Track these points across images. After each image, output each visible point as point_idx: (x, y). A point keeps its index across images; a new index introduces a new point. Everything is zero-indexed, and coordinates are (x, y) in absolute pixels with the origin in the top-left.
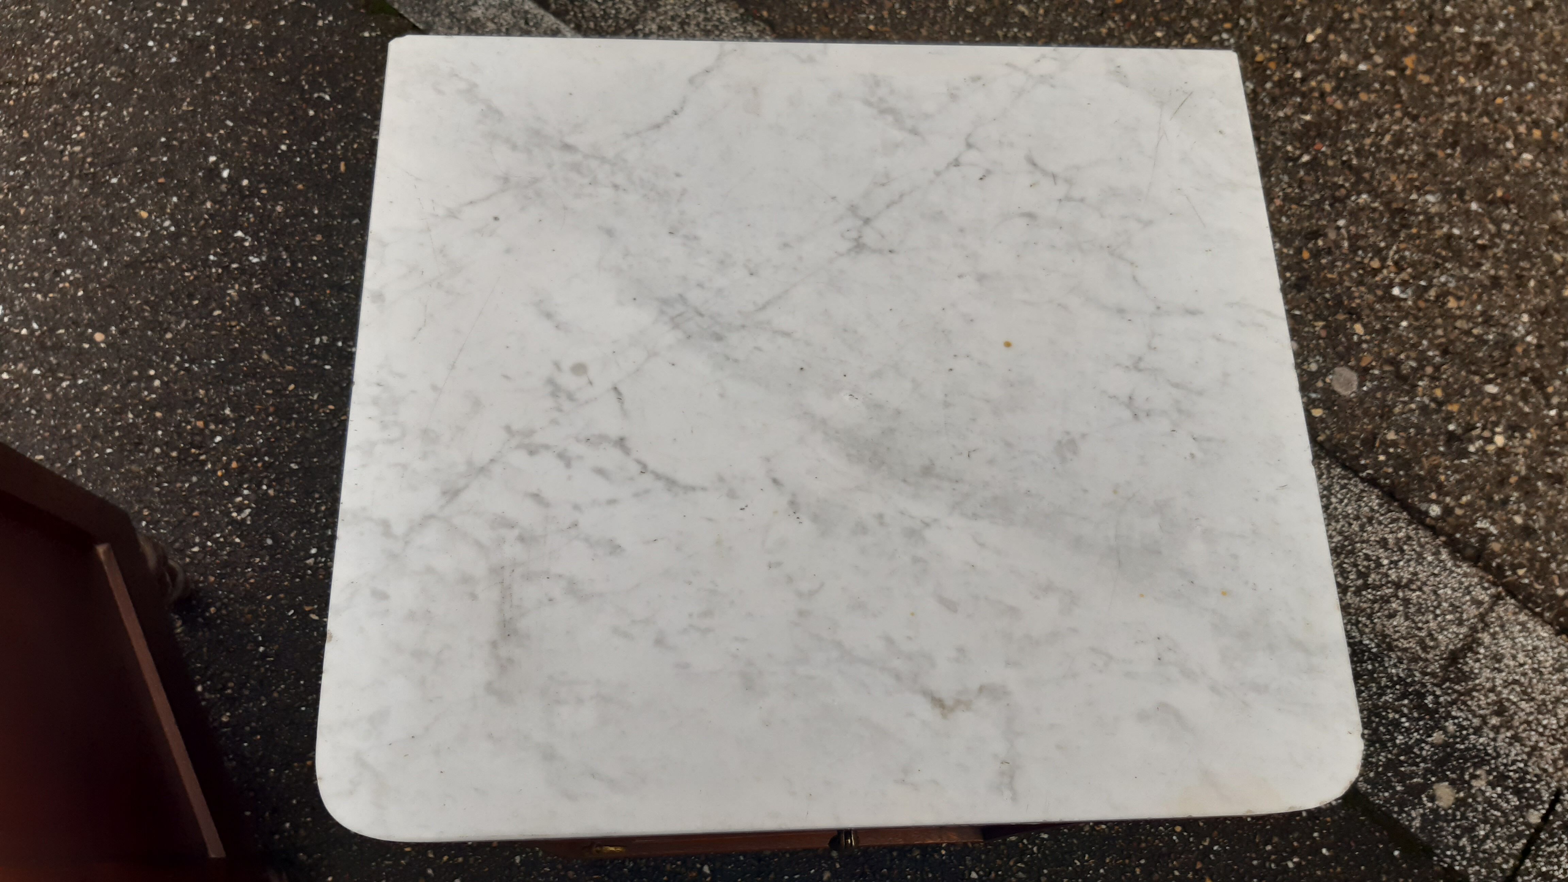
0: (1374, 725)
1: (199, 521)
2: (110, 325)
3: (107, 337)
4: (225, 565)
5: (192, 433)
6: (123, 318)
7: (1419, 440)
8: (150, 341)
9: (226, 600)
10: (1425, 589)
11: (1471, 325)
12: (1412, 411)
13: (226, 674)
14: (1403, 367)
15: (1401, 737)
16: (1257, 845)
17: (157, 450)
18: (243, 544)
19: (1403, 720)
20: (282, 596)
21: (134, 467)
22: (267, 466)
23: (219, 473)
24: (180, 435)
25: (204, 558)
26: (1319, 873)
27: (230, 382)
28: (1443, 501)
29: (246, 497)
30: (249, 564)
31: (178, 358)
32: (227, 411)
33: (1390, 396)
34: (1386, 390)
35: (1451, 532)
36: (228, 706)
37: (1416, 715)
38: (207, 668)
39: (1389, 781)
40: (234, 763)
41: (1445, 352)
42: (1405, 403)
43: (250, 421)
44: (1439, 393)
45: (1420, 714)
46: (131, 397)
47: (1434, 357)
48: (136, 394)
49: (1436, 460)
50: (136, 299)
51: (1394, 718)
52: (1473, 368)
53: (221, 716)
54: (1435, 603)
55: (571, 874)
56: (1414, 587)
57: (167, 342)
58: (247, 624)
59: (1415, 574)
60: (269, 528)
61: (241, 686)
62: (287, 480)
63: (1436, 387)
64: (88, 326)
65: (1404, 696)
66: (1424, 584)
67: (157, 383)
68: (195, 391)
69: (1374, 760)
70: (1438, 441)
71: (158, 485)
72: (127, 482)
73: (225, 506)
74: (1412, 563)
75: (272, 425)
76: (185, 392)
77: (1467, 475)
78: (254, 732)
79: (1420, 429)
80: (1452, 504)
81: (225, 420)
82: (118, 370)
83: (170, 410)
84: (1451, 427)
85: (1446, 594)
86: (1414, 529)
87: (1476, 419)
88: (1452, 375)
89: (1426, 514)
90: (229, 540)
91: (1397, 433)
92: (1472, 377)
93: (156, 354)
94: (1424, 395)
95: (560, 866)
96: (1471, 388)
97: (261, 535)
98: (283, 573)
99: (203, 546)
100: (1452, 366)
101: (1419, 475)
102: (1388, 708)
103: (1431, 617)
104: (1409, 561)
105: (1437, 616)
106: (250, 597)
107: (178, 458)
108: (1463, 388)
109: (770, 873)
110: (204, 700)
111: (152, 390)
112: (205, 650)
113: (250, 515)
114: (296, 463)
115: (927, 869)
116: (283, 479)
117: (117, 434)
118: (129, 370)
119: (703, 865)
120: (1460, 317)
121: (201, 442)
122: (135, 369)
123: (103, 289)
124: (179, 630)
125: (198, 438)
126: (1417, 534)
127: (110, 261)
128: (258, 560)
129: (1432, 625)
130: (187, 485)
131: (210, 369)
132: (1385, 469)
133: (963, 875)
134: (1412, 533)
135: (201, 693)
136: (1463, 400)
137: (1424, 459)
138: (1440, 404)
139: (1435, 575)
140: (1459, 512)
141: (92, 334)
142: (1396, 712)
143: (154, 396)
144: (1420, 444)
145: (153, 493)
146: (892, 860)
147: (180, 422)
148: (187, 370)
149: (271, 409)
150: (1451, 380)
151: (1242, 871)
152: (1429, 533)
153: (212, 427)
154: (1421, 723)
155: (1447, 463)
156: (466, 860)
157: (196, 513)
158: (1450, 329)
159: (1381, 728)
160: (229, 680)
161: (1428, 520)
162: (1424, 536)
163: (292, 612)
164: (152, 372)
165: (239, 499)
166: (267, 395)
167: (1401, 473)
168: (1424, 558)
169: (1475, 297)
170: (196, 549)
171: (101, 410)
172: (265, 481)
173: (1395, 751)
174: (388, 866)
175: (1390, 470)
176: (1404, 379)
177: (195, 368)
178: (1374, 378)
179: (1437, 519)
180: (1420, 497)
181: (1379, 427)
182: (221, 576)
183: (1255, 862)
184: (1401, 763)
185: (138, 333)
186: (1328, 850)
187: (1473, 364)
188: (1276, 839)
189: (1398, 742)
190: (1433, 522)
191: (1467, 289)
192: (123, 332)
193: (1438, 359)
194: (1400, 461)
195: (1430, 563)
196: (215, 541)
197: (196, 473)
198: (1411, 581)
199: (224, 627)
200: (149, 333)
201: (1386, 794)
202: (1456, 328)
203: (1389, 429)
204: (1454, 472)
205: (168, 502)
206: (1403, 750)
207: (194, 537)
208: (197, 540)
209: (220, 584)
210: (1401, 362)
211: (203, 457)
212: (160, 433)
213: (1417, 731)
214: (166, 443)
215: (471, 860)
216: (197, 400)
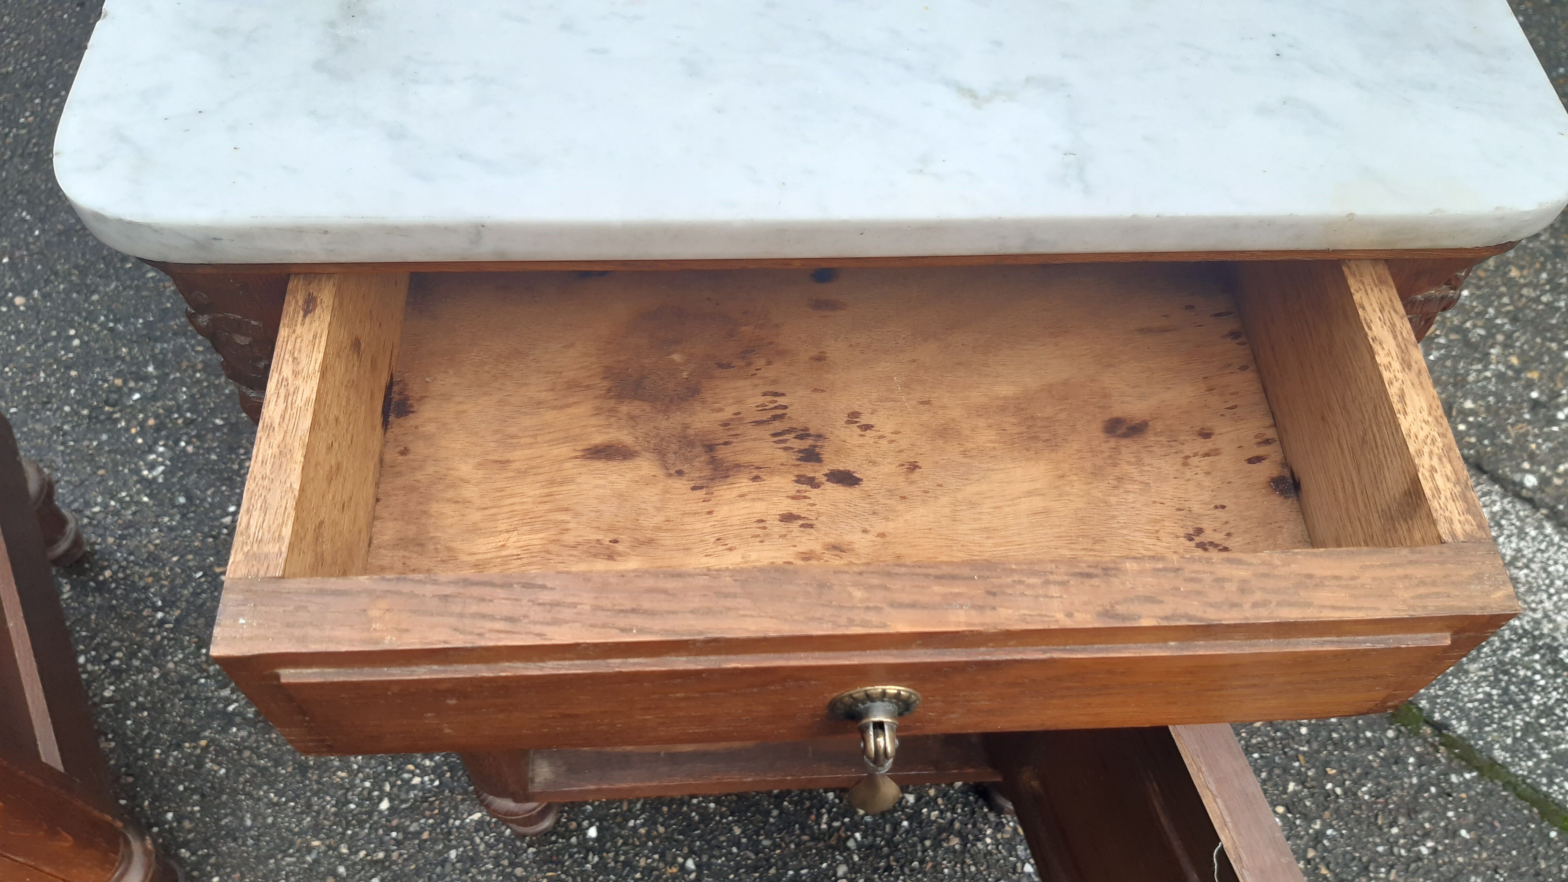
0: (1503, 684)
1: (103, 480)
2: (33, 289)
3: (28, 300)
4: (129, 525)
5: (110, 391)
6: (47, 282)
7: (1500, 408)
8: (75, 303)
9: (124, 563)
10: (1533, 566)
11: (1538, 293)
12: (1486, 378)
13: (115, 644)
14: (1470, 335)
15: (1537, 697)
16: (1380, 828)
17: (67, 409)
18: (151, 503)
19: (1537, 677)
20: (190, 557)
21: (38, 427)
22: (188, 423)
23: (133, 431)
24: (94, 394)
25: (105, 518)
26: (1460, 859)
27: (156, 340)
28: (1538, 471)
29: (161, 455)
30: (156, 524)
31: (102, 318)
32: (151, 369)
33: (1462, 364)
34: (1456, 359)
35: (1552, 504)
36: (112, 679)
37: (1551, 671)
38: (92, 638)
39: (1531, 747)
40: (113, 744)
41: (1514, 320)
42: (1479, 372)
43: (175, 378)
44: (1514, 360)
45: (1555, 670)
46: (46, 356)
47: (1503, 325)
48: (52, 354)
49: (1523, 428)
50: (64, 264)
51: (1526, 676)
52: (1549, 335)
53: (105, 689)
54: (1547, 582)
55: (519, 871)
56: (1520, 564)
57: (92, 303)
58: (146, 588)
59: (1519, 550)
60: (183, 486)
61: (132, 655)
62: (210, 436)
63: (1511, 354)
64: (10, 290)
65: (1534, 650)
66: (1531, 560)
67: (76, 342)
68: (116, 350)
69: (1509, 724)
70: (1522, 408)
71: (63, 444)
72: (29, 442)
73: (136, 464)
74: (1514, 539)
75: (199, 382)
76: (106, 351)
77: (1561, 443)
78: (141, 707)
79: (1500, 398)
80: (1549, 473)
81: (146, 378)
82: (35, 331)
83: (87, 367)
84: (1534, 395)
85: (1558, 571)
86: (1509, 502)
87: (1560, 385)
88: (1526, 342)
89: (1522, 485)
90: (136, 498)
91: (1474, 401)
92: (1548, 344)
93: (79, 314)
94: (1498, 362)
95: (506, 862)
96: (1549, 355)
97: (173, 494)
98: (194, 533)
99: (105, 506)
100: (1524, 333)
101: (1507, 444)
102: (1516, 664)
103: (1545, 596)
104: (1509, 536)
105: (1550, 596)
106: (153, 559)
107: (89, 417)
108: (1540, 355)
109: (770, 868)
110: (85, 672)
111: (68, 349)
112: (93, 617)
113: (163, 472)
114: (222, 419)
115: (969, 861)
116: (205, 435)
117: (25, 393)
118: (48, 330)
119: (686, 859)
120: (1525, 285)
121: (117, 401)
122: (54, 329)
123: (31, 255)
124: (65, 596)
125: (114, 396)
126: (1514, 507)
127: (43, 231)
128: (166, 519)
129: (1548, 605)
130: (95, 443)
131: (136, 329)
132: (1467, 439)
133: (1014, 868)
134: (1509, 507)
135: (84, 666)
136: (1543, 367)
137: (1509, 428)
138: (1518, 371)
139: (1543, 551)
140: (1557, 481)
141: (12, 298)
142: (1528, 669)
143: (71, 355)
144: (1502, 411)
145: (56, 452)
146: (924, 851)
147: (97, 380)
148: (111, 330)
149: (200, 366)
150: (1526, 347)
151: (1365, 859)
152: (1528, 507)
153: (132, 384)
154: (1559, 680)
155: (1536, 431)
156: (388, 856)
157: (101, 472)
158: (1516, 297)
159: (1512, 688)
160: (119, 649)
161: (1524, 493)
162: (1523, 510)
163: (200, 574)
164: (72, 332)
165: (152, 457)
166: (197, 352)
167: (1486, 442)
168: (1527, 533)
169: (1538, 265)
170: (97, 509)
171: (11, 370)
172: (185, 438)
173: (1533, 713)
174: (289, 865)
175: (1473, 440)
176: (1474, 347)
177: (120, 327)
178: (1440, 347)
179: (1534, 490)
180: (1511, 467)
181: (1455, 396)
182: (122, 537)
183: (1380, 849)
184: (1543, 727)
185: (63, 296)
186: (1469, 832)
187: (1548, 331)
188: (1402, 820)
189: (1535, 702)
190: (1530, 494)
191: (1528, 258)
192: (45, 296)
193: (1507, 327)
194: (1483, 430)
195: (1534, 539)
196: (121, 501)
197: (107, 431)
198: (1515, 559)
199: (119, 592)
200: (75, 295)
201: (1530, 763)
202: (1522, 296)
203: (1465, 397)
204: (1545, 441)
205: (71, 461)
206: (1542, 712)
207: (96, 497)
208: (99, 499)
209: (119, 546)
210: (1467, 330)
211: (117, 415)
212: (72, 391)
213: (1555, 689)
214: (78, 402)
215: (395, 856)
216: (118, 357)
